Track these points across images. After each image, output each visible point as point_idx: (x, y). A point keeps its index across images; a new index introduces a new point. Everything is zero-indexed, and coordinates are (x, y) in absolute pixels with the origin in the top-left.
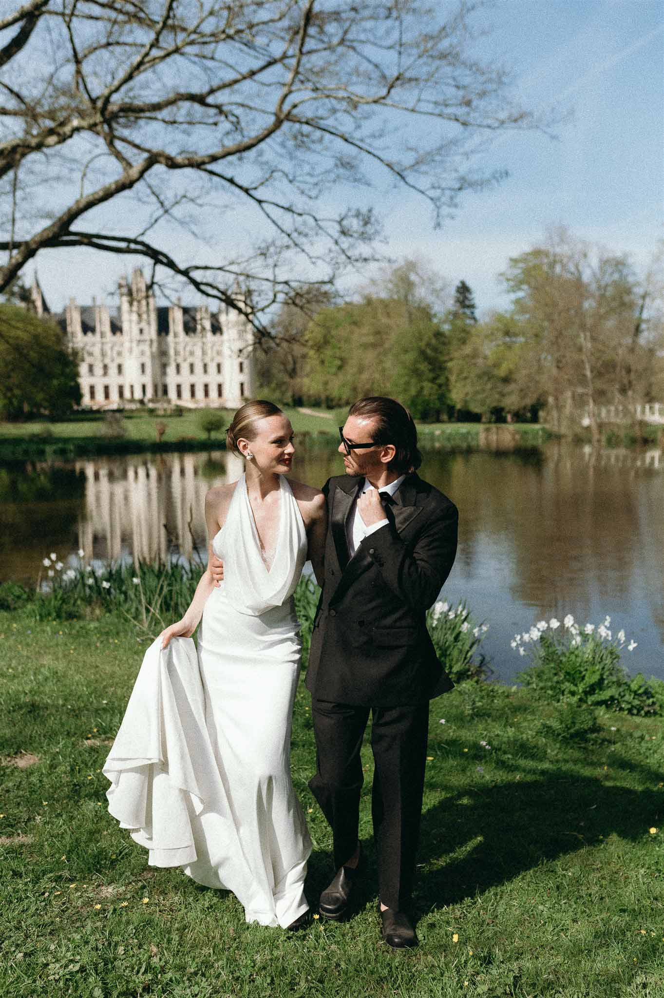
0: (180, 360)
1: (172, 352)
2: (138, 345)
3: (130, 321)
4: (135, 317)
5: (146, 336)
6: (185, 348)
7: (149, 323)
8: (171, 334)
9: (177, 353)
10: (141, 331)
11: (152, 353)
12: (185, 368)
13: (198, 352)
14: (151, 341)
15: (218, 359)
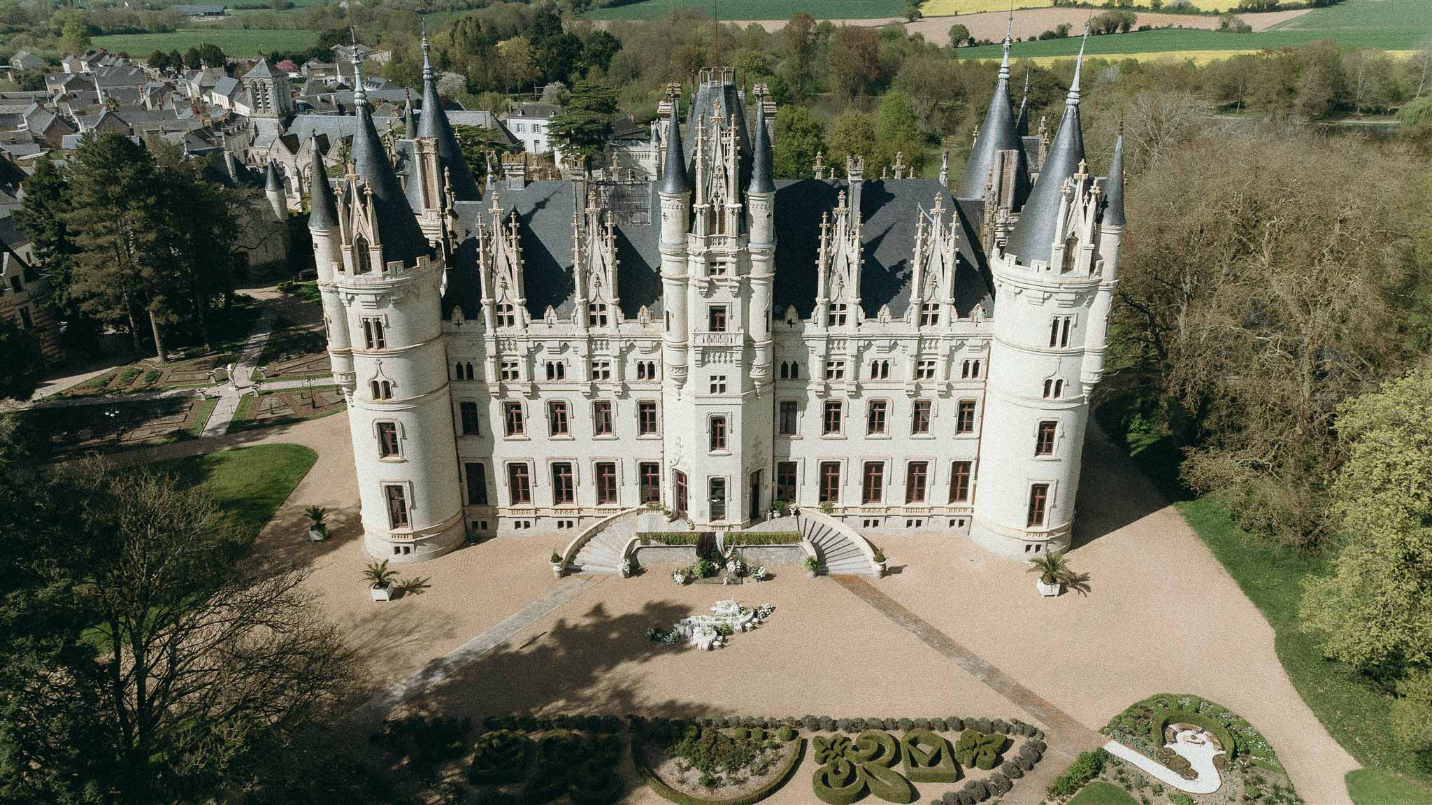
0: (840, 391)
1: (815, 368)
2: (703, 363)
3: (684, 283)
4: (696, 269)
5: (733, 333)
6: (858, 358)
7: (744, 291)
8: (819, 312)
9: (831, 371)
10: (717, 318)
11: (747, 383)
12: (855, 415)
13: (903, 368)
14: (749, 342)
15: (966, 389)
